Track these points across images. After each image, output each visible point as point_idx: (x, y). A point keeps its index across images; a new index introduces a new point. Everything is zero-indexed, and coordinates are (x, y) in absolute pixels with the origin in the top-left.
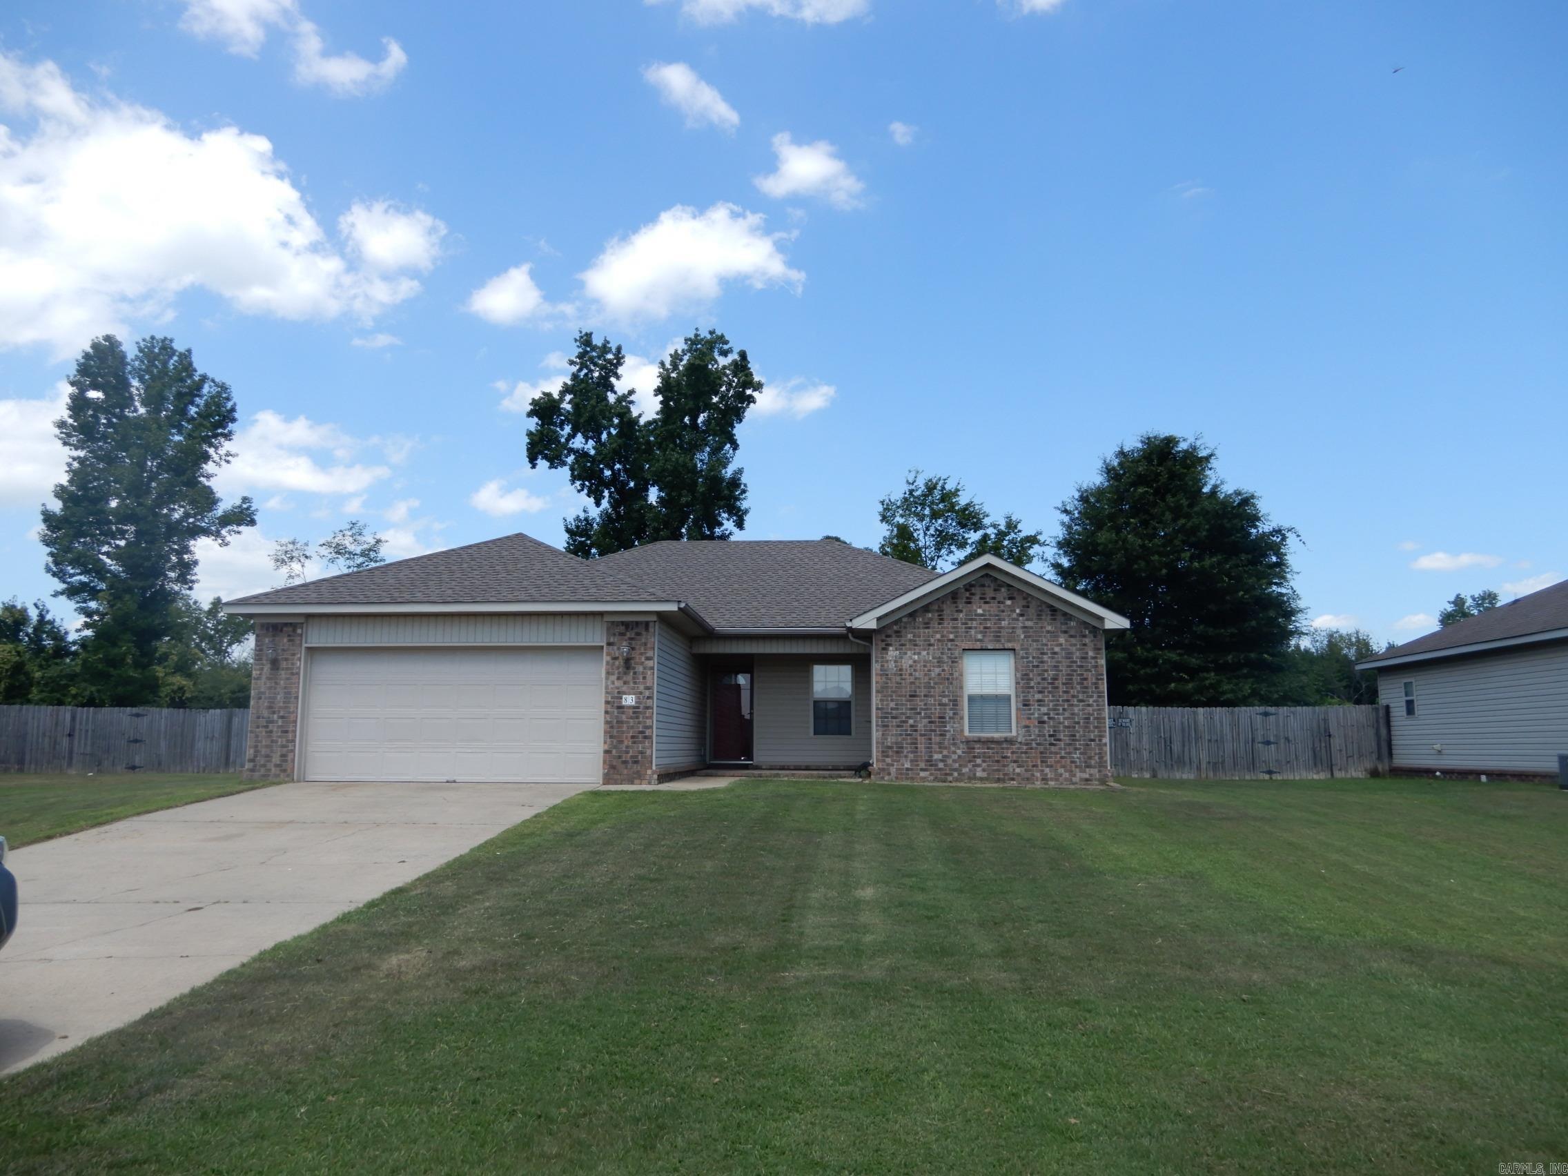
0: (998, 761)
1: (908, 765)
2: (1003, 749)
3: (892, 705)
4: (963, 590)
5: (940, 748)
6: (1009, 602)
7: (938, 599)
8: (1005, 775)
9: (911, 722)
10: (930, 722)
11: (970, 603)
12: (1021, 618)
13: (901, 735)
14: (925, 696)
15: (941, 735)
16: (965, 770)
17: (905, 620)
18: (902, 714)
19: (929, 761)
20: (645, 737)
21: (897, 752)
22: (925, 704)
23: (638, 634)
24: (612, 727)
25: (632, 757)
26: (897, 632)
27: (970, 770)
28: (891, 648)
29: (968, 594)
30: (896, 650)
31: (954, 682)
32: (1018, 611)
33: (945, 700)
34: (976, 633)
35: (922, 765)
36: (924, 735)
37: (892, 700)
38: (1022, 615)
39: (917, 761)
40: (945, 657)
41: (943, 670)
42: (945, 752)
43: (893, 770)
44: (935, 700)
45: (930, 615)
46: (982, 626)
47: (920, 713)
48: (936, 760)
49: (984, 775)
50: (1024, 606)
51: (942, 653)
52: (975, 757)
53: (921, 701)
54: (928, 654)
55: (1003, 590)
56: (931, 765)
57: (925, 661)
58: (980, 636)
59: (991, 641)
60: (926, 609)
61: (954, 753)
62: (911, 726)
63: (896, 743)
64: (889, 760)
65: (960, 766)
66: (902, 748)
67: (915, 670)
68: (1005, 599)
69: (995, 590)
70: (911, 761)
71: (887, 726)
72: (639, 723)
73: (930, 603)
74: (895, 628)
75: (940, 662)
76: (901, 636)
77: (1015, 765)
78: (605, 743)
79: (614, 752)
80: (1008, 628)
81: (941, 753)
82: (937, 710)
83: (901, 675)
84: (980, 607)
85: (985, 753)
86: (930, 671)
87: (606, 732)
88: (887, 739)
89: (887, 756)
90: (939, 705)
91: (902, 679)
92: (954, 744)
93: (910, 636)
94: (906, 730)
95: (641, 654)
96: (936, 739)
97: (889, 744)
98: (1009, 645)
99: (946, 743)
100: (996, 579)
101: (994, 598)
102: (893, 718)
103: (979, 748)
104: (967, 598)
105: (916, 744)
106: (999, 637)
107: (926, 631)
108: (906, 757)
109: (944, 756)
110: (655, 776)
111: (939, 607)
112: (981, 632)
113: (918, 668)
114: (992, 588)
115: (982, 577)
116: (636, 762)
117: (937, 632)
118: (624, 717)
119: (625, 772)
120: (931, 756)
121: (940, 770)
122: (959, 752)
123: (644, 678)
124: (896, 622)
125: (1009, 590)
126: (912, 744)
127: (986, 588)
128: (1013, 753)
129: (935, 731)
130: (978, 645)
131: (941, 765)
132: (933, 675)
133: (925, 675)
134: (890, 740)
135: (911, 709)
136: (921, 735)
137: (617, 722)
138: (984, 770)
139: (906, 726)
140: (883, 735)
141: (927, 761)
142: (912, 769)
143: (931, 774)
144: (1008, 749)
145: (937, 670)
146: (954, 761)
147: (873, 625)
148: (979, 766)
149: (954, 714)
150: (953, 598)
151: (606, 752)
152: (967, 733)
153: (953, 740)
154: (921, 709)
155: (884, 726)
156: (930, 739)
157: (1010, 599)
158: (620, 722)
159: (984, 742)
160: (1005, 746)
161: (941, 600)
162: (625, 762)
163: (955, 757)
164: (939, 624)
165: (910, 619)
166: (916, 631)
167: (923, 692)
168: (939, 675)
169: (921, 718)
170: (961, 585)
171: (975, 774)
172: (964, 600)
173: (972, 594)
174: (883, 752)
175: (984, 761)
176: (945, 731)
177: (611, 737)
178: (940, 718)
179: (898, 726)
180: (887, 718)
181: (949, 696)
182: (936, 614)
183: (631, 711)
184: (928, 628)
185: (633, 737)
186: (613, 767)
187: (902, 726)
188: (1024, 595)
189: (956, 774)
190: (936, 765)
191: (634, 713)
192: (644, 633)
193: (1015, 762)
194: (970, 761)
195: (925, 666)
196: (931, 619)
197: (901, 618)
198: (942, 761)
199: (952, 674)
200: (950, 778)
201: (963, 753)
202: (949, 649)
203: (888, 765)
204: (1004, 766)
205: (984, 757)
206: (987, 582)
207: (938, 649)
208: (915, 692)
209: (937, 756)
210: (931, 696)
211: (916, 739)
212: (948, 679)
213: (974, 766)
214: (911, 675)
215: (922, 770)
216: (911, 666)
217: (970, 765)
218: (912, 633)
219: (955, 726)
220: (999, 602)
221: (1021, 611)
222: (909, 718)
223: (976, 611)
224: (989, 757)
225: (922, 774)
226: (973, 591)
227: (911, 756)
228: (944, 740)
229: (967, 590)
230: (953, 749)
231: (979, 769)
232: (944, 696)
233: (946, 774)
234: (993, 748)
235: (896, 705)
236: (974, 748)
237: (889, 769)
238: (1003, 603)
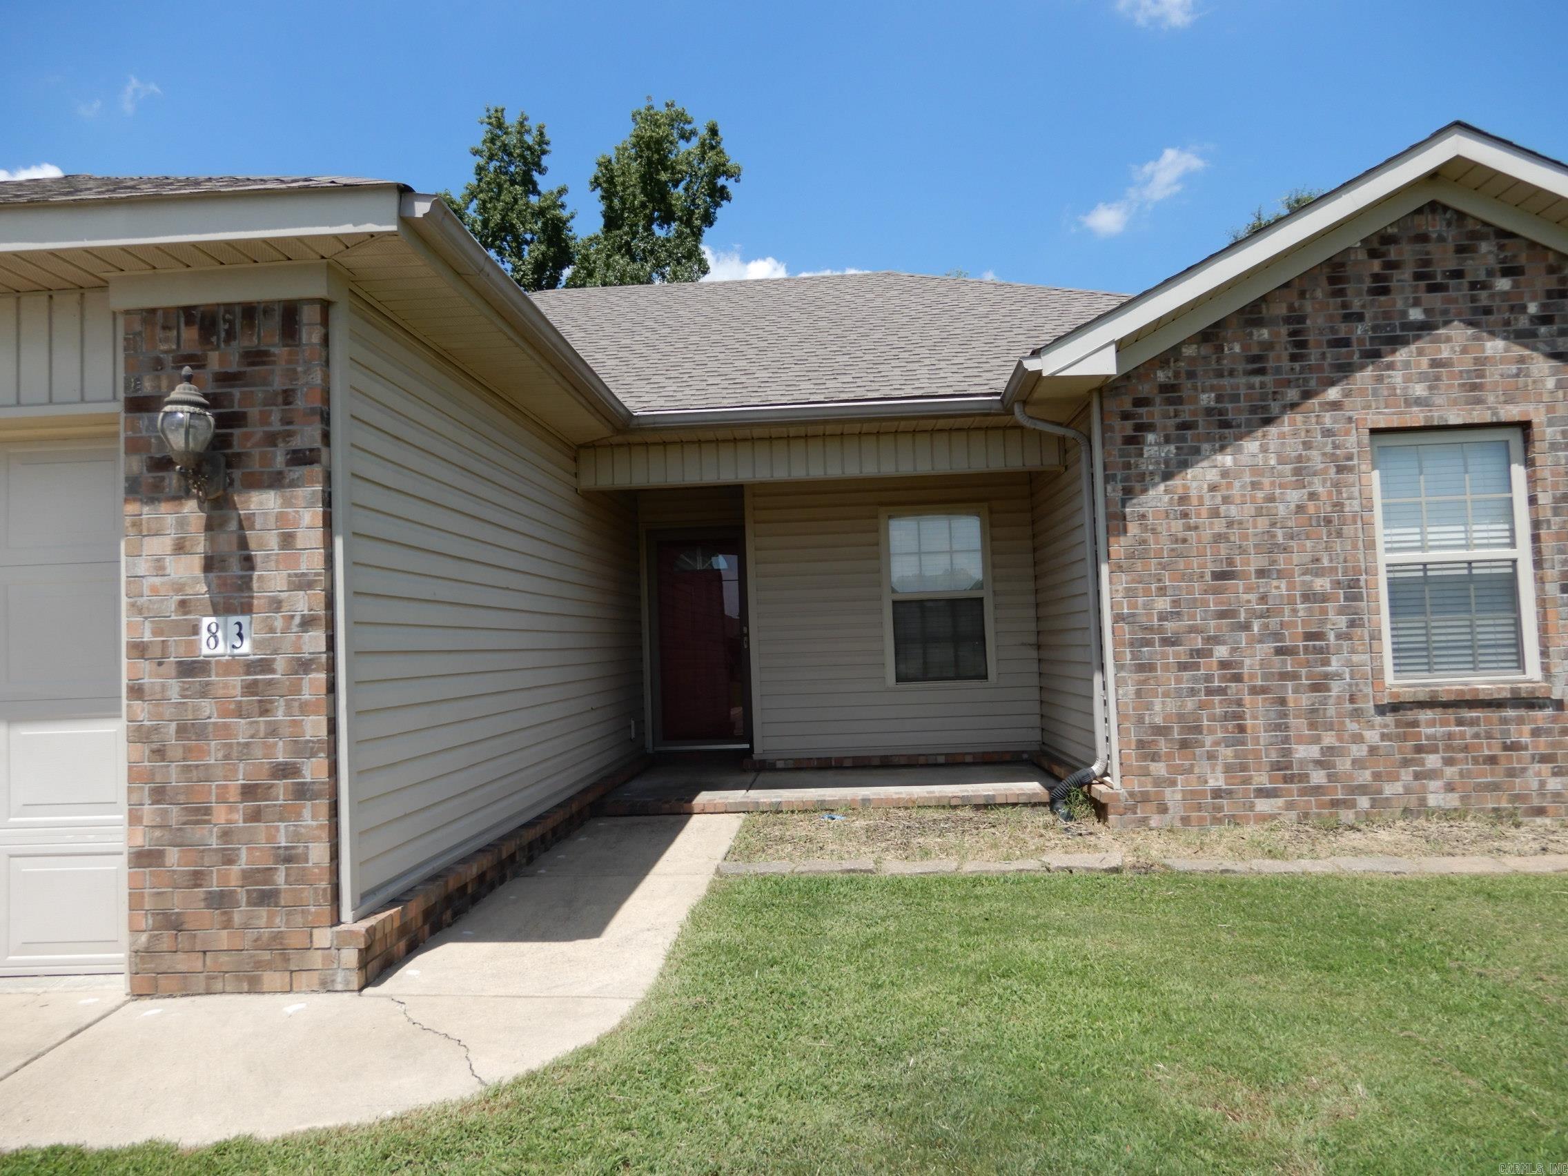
0: (1492, 760)
1: (1217, 780)
2: (1504, 721)
3: (1163, 604)
4: (1362, 256)
5: (1312, 726)
6: (1503, 284)
7: (1287, 285)
8: (1516, 798)
9: (1221, 652)
10: (1280, 651)
11: (1385, 291)
12: (1543, 329)
13: (1193, 692)
14: (1261, 573)
15: (1315, 688)
16: (1389, 789)
17: (1189, 351)
18: (1193, 630)
19: (1283, 768)
20: (302, 792)
21: (1184, 745)
22: (1263, 599)
23: (257, 357)
24: (160, 753)
25: (247, 876)
26: (1164, 388)
27: (1408, 791)
28: (1151, 437)
29: (1376, 266)
30: (1167, 440)
31: (1348, 530)
32: (1533, 308)
33: (1322, 584)
34: (1407, 380)
35: (1262, 779)
36: (1264, 690)
37: (1162, 591)
38: (1546, 320)
39: (1244, 768)
40: (1314, 454)
41: (1313, 496)
42: (1329, 739)
43: (1173, 797)
44: (1291, 586)
45: (1265, 334)
46: (1425, 361)
47: (1247, 627)
48: (1302, 762)
49: (1453, 800)
50: (1550, 294)
51: (1307, 445)
52: (1419, 749)
53: (1248, 590)
54: (1264, 449)
55: (1484, 247)
56: (1287, 779)
57: (1255, 469)
58: (1419, 390)
59: (1455, 403)
60: (1252, 315)
61: (1358, 739)
62: (1224, 665)
63: (1181, 717)
64: (1159, 768)
65: (1377, 776)
66: (1198, 729)
67: (1226, 500)
68: (1490, 273)
69: (1460, 250)
70: (1228, 769)
71: (1151, 668)
72: (273, 731)
73: (1264, 299)
74: (1161, 376)
75: (1301, 471)
76: (1180, 401)
77: (1546, 768)
78: (134, 818)
79: (173, 856)
80: (1503, 360)
81: (1316, 740)
82: (1299, 617)
83: (1185, 515)
84: (1416, 303)
85: (1450, 736)
86: (1271, 499)
87: (135, 775)
88: (1149, 706)
89: (1155, 758)
90: (1306, 598)
91: (1189, 528)
92: (1357, 714)
93: (1207, 399)
94: (1209, 678)
95: (271, 440)
96: (1300, 700)
97: (1158, 720)
98: (1512, 412)
99: (1331, 711)
100: (1461, 216)
101: (1458, 274)
102: (1166, 642)
103: (1432, 723)
104: (1376, 277)
105: (1239, 716)
106: (1474, 387)
107: (1257, 380)
108: (1211, 756)
109: (1330, 750)
110: (350, 956)
111: (1291, 308)
112: (1423, 377)
113: (1236, 491)
114: (1451, 246)
115: (1419, 211)
116: (267, 898)
117: (1288, 384)
118: (207, 708)
119: (223, 939)
120: (1287, 753)
121: (1317, 790)
122: (1372, 736)
123: (287, 540)
124: (1163, 360)
125: (1501, 247)
126: (1226, 717)
127: (1430, 247)
128: (1536, 733)
129: (1295, 676)
130: (1417, 417)
131: (1318, 777)
132: (1281, 510)
133: (1259, 513)
134: (1160, 710)
135: (1222, 615)
136: (1254, 691)
137: (182, 730)
138: (1450, 788)
139: (1209, 666)
140: (1139, 693)
141: (1277, 766)
142: (1230, 793)
143: (1290, 806)
144: (1520, 721)
145: (1294, 496)
146: (1358, 763)
147: (1106, 365)
148: (1433, 774)
149: (1352, 624)
150: (1332, 280)
151: (143, 858)
152: (1389, 678)
153: (1352, 700)
154: (1253, 614)
155: (1141, 668)
156: (1283, 701)
157: (1507, 272)
158: (190, 730)
159: (1446, 705)
160: (1510, 713)
161: (1297, 287)
162: (221, 901)
163: (1359, 751)
164: (1294, 358)
165: (1206, 350)
166: (1226, 382)
167: (1256, 562)
168: (1300, 509)
169: (1252, 641)
170: (1353, 240)
171: (1423, 801)
172: (1368, 283)
173: (1392, 265)
174: (1141, 744)
175: (1449, 762)
176: (1327, 676)
177: (159, 794)
178: (1309, 636)
179: (1183, 667)
180: (1149, 643)
181: (1333, 570)
182: (1284, 330)
183: (236, 682)
184: (1261, 371)
185: (249, 792)
186: (172, 923)
187: (1196, 666)
188: (1551, 258)
189: (1364, 802)
190: (1304, 777)
191: (250, 689)
192: (281, 352)
193: (1544, 759)
194: (1406, 763)
195: (1255, 485)
196: (1268, 346)
197: (1176, 349)
198: (1319, 764)
199: (1338, 506)
200: (1347, 816)
201: (1384, 737)
202: (1328, 433)
203: (1158, 782)
204: (1511, 773)
205: (1449, 748)
206: (1435, 226)
207: (1295, 434)
208: (1230, 562)
209: (1304, 752)
210: (1280, 575)
211: (1239, 703)
212: (1328, 521)
213: (1417, 776)
214: (1215, 513)
215: (1262, 793)
216: (1213, 488)
217: (1407, 775)
218: (1212, 389)
219: (1356, 658)
220: (1473, 286)
221: (1543, 306)
222: (1216, 640)
223: (1404, 314)
224: (1466, 748)
225: (1263, 805)
226: (1393, 256)
227: (1226, 753)
228: (1324, 702)
229: (1373, 254)
230: (1352, 726)
231: (1434, 785)
232: (1319, 573)
233: (1335, 804)
234: (1473, 722)
235: (1176, 603)
236: (1415, 724)
237: (1160, 794)
238: (1485, 286)
